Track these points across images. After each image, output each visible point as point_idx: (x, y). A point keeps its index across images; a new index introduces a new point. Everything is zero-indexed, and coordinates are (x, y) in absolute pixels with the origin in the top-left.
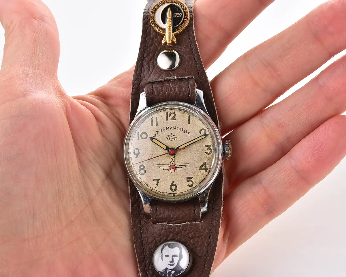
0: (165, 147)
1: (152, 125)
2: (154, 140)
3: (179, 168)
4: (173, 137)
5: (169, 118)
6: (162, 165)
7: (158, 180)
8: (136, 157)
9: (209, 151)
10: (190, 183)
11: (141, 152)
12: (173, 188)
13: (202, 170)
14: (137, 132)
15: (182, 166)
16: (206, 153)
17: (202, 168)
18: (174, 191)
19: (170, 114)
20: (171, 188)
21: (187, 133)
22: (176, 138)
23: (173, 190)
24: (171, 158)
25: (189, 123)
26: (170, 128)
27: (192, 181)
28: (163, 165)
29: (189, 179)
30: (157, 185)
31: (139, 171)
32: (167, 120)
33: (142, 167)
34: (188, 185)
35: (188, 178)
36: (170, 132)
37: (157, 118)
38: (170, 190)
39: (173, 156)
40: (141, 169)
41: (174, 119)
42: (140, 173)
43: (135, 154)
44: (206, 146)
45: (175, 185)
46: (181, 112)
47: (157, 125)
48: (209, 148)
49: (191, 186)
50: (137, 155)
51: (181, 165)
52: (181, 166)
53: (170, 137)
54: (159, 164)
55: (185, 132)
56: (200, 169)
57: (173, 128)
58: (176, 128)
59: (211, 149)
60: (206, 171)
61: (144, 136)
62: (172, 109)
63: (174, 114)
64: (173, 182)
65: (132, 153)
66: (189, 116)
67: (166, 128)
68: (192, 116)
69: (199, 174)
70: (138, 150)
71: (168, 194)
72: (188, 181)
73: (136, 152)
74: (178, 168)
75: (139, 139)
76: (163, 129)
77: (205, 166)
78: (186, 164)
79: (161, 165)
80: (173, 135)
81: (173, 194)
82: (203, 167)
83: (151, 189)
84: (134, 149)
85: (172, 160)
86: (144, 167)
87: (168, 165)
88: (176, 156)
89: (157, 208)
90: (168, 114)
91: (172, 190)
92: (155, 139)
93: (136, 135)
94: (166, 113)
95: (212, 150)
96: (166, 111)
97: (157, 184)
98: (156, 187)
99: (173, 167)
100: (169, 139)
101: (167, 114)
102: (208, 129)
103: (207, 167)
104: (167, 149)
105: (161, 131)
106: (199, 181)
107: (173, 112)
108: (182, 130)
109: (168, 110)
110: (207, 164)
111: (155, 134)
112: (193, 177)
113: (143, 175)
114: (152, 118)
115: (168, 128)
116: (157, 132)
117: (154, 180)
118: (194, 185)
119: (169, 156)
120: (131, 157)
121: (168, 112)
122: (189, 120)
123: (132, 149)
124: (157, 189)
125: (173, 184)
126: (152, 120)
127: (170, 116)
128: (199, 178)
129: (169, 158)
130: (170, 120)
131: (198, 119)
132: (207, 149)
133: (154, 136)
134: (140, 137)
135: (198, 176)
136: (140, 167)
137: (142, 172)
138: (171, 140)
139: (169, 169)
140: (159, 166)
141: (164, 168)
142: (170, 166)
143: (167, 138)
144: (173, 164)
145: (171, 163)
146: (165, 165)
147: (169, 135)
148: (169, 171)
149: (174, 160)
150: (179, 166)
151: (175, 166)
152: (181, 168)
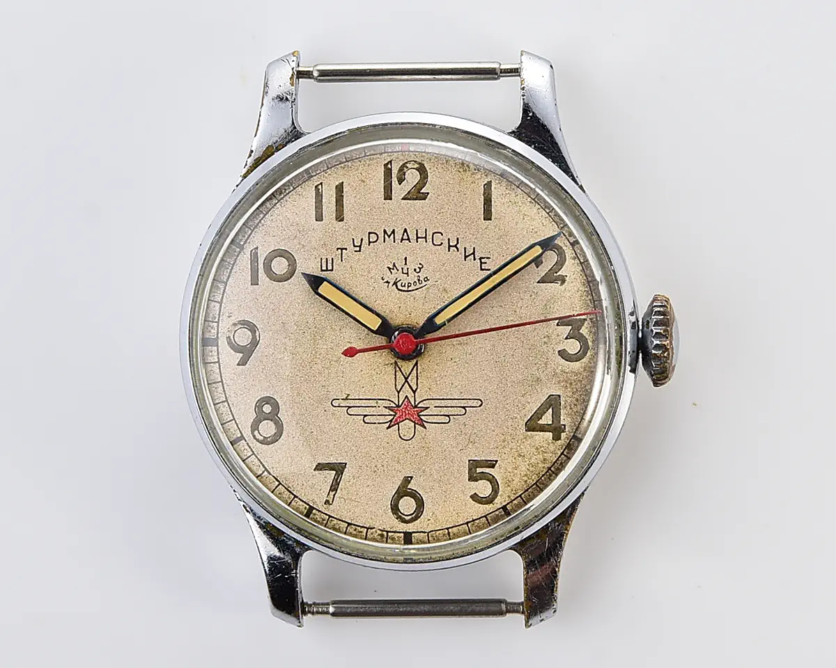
0: (375, 323)
1: (319, 218)
2: (325, 289)
3: (436, 419)
4: (413, 277)
5: (399, 190)
6: (358, 403)
7: (339, 469)
8: (243, 363)
9: (573, 347)
10: (484, 488)
11: (264, 339)
12: (407, 505)
13: (543, 429)
14: (249, 248)
15: (450, 411)
16: (563, 354)
17: (540, 422)
18: (411, 521)
20: (395, 509)
21: (478, 258)
23: (407, 518)
24: (399, 374)
25: (488, 216)
26: (398, 236)
27: (493, 481)
29: (477, 470)
30: (332, 493)
31: (255, 427)
32: (388, 196)
33: (267, 409)
34: (475, 497)
35: (474, 464)
36: (398, 251)
37: (340, 188)
38: (393, 517)
39: (411, 364)
40: (260, 418)
41: (417, 194)
42: (258, 436)
43: (236, 348)
44: (562, 322)
45: (414, 495)
47: (340, 218)
48: (575, 335)
49: (489, 500)
50: (246, 353)
52: (444, 411)
53: (400, 276)
54: (346, 399)
55: (466, 257)
56: (533, 425)
57: (413, 236)
58: (429, 238)
59: (581, 339)
60: (557, 438)
61: (280, 266)
62: (412, 149)
63: (422, 170)
64: (407, 480)
65: (223, 342)
66: (488, 186)
67: (381, 235)
68: (504, 184)
69: (526, 448)
70: (252, 328)
71: (382, 535)
72: (473, 478)
73: (244, 338)
74: (431, 419)
75: (255, 281)
76: (366, 241)
77: (556, 416)
78: (470, 403)
79: (351, 403)
80: (412, 266)
81: (405, 533)
82: (547, 419)
83: (303, 507)
84: (235, 325)
85: (406, 379)
86: (276, 407)
87: (387, 404)
88: (423, 363)
90: (395, 171)
91: (399, 518)
92: (328, 282)
93: (244, 260)
94: (386, 165)
95: (590, 344)
96: (385, 158)
97: (334, 487)
98: (327, 502)
99: (408, 413)
100: (395, 283)
101: (388, 172)
102: (573, 245)
103: (565, 420)
104: (386, 329)
105: (358, 249)
106: (525, 478)
107: (415, 162)
108: (455, 246)
109: (396, 154)
110: (563, 403)
111: (330, 262)
112: (496, 461)
113: (268, 443)
114: (320, 187)
115: (389, 236)
116: (342, 249)
117: (320, 467)
118: (501, 495)
119: (393, 361)
120: (218, 362)
121: (391, 162)
122: (488, 202)
123: (225, 325)
124: (332, 510)
125: (404, 490)
126: (319, 196)
127: (401, 181)
128: (523, 468)
129: (391, 369)
130: (402, 199)
131: (529, 199)
132: (566, 338)
133: (324, 268)
134: (261, 270)
135: (520, 456)
136: (259, 406)
137: (267, 428)
138: (404, 291)
139: (391, 421)
140: (347, 404)
141: (365, 416)
142: (394, 405)
143: (387, 282)
144: (406, 397)
145: (399, 392)
146: (373, 403)
147: (394, 265)
148: (387, 428)
149: (412, 379)
150: (436, 411)
151: (416, 406)
152: (446, 419)
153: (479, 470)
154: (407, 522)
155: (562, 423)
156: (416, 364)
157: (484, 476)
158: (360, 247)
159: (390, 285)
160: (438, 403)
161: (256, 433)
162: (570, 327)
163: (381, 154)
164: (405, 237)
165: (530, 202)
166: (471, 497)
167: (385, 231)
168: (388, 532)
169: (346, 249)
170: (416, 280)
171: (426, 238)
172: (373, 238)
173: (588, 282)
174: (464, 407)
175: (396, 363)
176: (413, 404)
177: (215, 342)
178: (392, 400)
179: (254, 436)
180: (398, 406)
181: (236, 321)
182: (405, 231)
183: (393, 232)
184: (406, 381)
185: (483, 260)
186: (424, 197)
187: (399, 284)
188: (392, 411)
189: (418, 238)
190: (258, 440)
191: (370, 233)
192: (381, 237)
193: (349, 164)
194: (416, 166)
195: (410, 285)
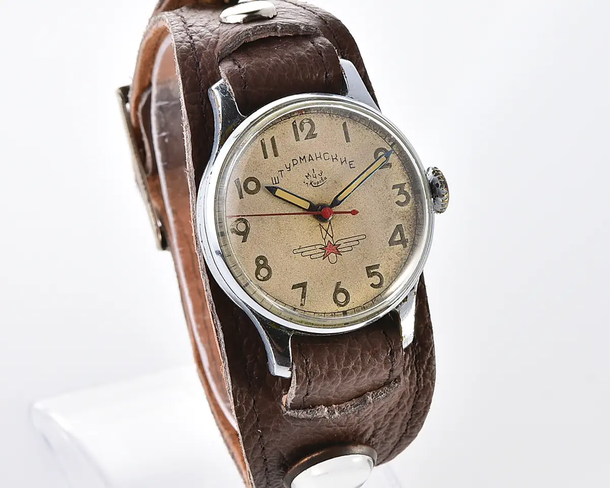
0: (307, 205)
1: (266, 157)
2: (278, 192)
3: (346, 249)
5: (302, 135)
6: (306, 249)
7: (303, 285)
8: (244, 240)
9: (402, 198)
10: (376, 280)
11: (252, 226)
12: (341, 297)
13: (398, 243)
15: (352, 244)
16: (398, 203)
17: (396, 240)
18: (345, 305)
19: (302, 126)
20: (336, 300)
21: (348, 162)
22: (326, 178)
23: (342, 304)
24: (323, 230)
25: (348, 140)
26: (307, 159)
27: (380, 276)
29: (371, 271)
30: (303, 299)
31: (257, 273)
32: (297, 139)
33: (261, 262)
35: (368, 268)
36: (307, 167)
37: (273, 140)
38: (336, 305)
39: (328, 223)
40: (259, 267)
41: (311, 135)
42: (260, 277)
43: (239, 233)
44: (394, 187)
45: (343, 291)
46: (324, 116)
47: (276, 155)
48: (402, 192)
49: (380, 285)
50: (244, 234)
51: (348, 240)
52: (349, 244)
53: (312, 179)
54: (300, 248)
55: (342, 163)
56: (392, 243)
57: (314, 158)
58: (322, 157)
59: (406, 193)
60: (405, 246)
61: (252, 186)
62: (304, 112)
63: (312, 124)
64: (338, 284)
66: (344, 125)
68: (352, 122)
69: (392, 255)
70: (245, 222)
71: (332, 315)
72: (370, 275)
73: (241, 227)
74: (343, 250)
75: (241, 197)
76: (292, 164)
77: (402, 235)
78: (360, 237)
79: (303, 250)
80: (317, 173)
81: (343, 312)
82: (398, 238)
83: (291, 309)
84: (236, 221)
85: (327, 232)
86: (265, 260)
87: (320, 246)
88: (334, 221)
90: (298, 125)
91: (338, 304)
92: (279, 188)
94: (293, 123)
95: (410, 195)
96: (292, 120)
97: (304, 296)
98: (302, 305)
99: (331, 249)
100: (311, 183)
101: (294, 126)
103: (407, 236)
105: (289, 169)
106: (395, 270)
107: (307, 119)
108: (336, 158)
109: (296, 117)
110: (404, 228)
111: (276, 179)
112: (379, 265)
113: (266, 280)
114: (263, 141)
115: (303, 160)
116: (281, 171)
117: (294, 287)
118: (385, 282)
119: (318, 224)
120: (231, 243)
121: (295, 121)
122: (346, 134)
123: (230, 223)
124: (305, 308)
125: (338, 290)
126: (263, 145)
127: (302, 130)
128: (393, 266)
129: (318, 228)
130: (305, 139)
131: (366, 127)
132: (398, 195)
133: (274, 183)
134: (243, 190)
135: (389, 259)
136: (257, 262)
137: (264, 272)
138: (316, 187)
139: (324, 255)
140: (300, 251)
141: (311, 255)
142: (323, 247)
143: (307, 183)
144: (329, 241)
145: (325, 239)
146: (314, 248)
147: (308, 174)
148: (323, 259)
149: (330, 232)
150: (345, 245)
151: (335, 245)
152: (350, 248)
154: (343, 306)
155: (406, 238)
157: (374, 273)
158: (290, 168)
159: (309, 184)
160: (345, 241)
161: (259, 276)
162: (399, 189)
163: (289, 118)
164: (311, 158)
165: (367, 129)
166: (371, 285)
167: (300, 158)
168: (335, 313)
169: (283, 170)
170: (320, 179)
171: (320, 157)
172: (295, 162)
173: (403, 164)
174: (358, 240)
175: (320, 224)
176: (332, 243)
178: (322, 243)
179: (258, 278)
180: (326, 247)
182: (310, 155)
183: (304, 157)
184: (327, 233)
185: (351, 163)
186: (315, 136)
187: (313, 183)
188: (323, 250)
189: (317, 158)
190: (260, 280)
191: (293, 160)
192: (299, 161)
193: (275, 126)
194: (308, 121)
195: (318, 183)
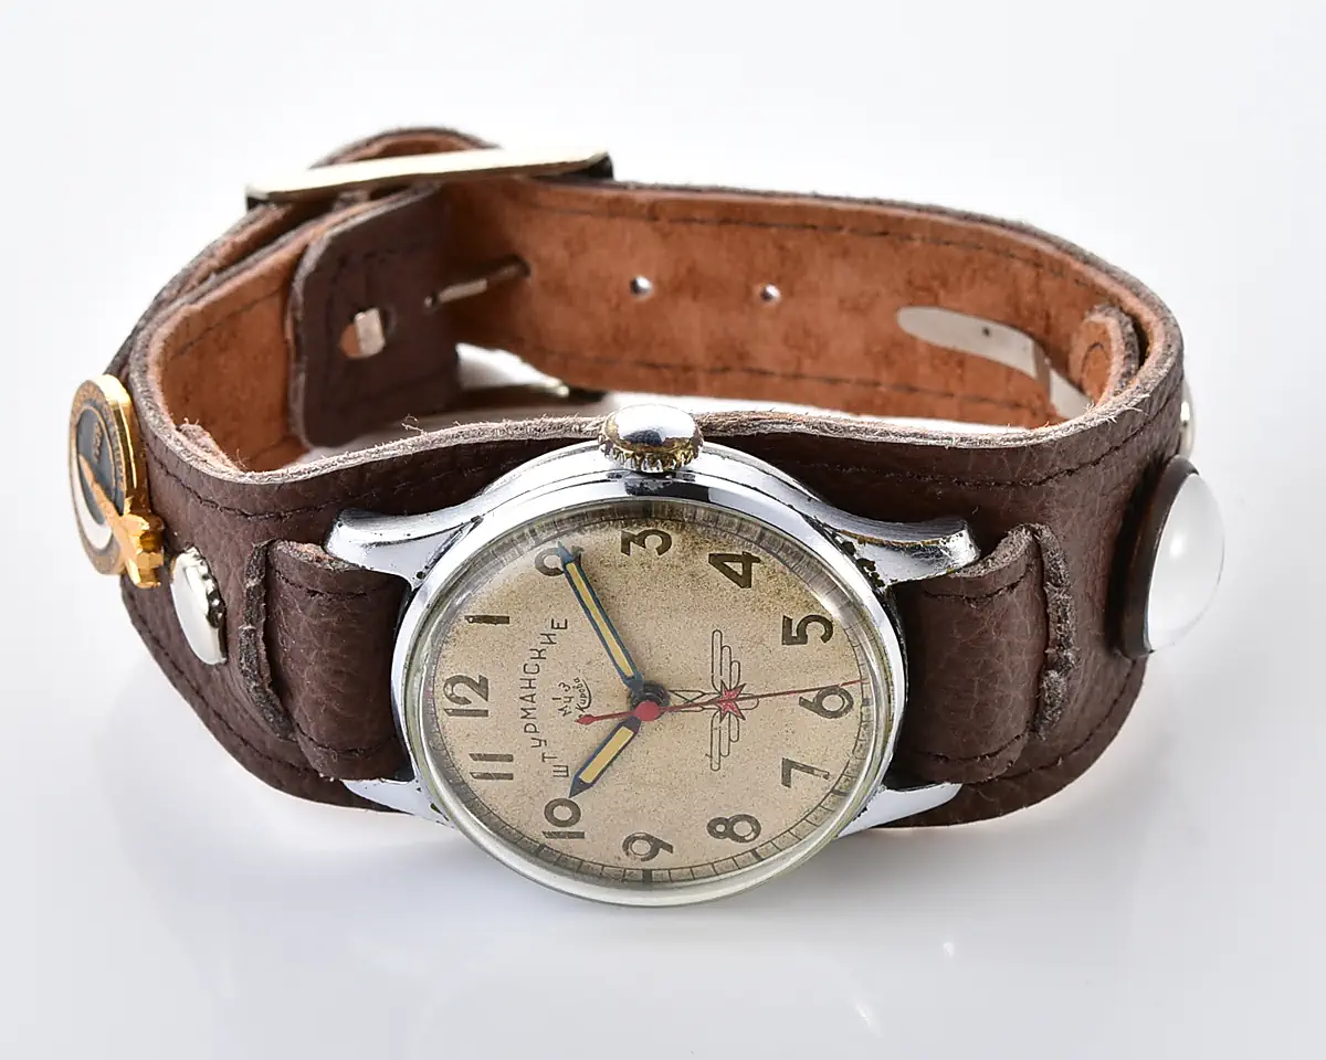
0: (625, 732)
1: (510, 777)
2: (586, 777)
3: (735, 674)
4: (574, 693)
5: (477, 702)
7: (788, 766)
8: (670, 848)
9: (654, 542)
10: (813, 631)
11: (644, 829)
12: (834, 703)
13: (748, 572)
14: (544, 840)
15: (726, 660)
16: (662, 550)
17: (740, 573)
18: (850, 700)
19: (456, 700)
20: (836, 714)
21: (553, 631)
22: (577, 680)
23: (847, 703)
24: (683, 708)
25: (506, 620)
26: (530, 705)
27: (808, 620)
28: (716, 742)
30: (816, 772)
31: (742, 839)
32: (485, 713)
33: (720, 828)
34: (825, 638)
35: (788, 639)
36: (546, 705)
37: (476, 757)
38: (845, 716)
39: (673, 696)
40: (729, 833)
41: (482, 686)
42: (751, 837)
43: (654, 853)
44: (626, 550)
45: (821, 696)
46: (444, 653)
47: (510, 758)
48: (641, 540)
49: (829, 625)
51: (717, 665)
52: (726, 666)
53: (573, 704)
54: (711, 757)
55: (552, 642)
56: (745, 581)
57: (530, 691)
58: (532, 676)
59: (645, 534)
60: (758, 560)
61: (563, 813)
62: (431, 689)
63: (454, 681)
64: (803, 702)
65: (647, 865)
66: (471, 619)
67: (527, 721)
69: (771, 585)
70: (631, 839)
71: (866, 726)
72: (802, 638)
73: (642, 848)
74: (735, 679)
75: (581, 835)
76: (534, 735)
77: (733, 558)
78: (717, 641)
80: (561, 693)
82: (738, 568)
83: (831, 799)
84: (627, 854)
85: (689, 701)
86: (719, 820)
87: (717, 720)
88: (671, 684)
89: (941, 757)
90: (455, 706)
91: (846, 711)
92: (579, 773)
94: (450, 714)
95: (651, 527)
96: (442, 714)
97: (810, 770)
98: (826, 777)
99: (727, 700)
100: (581, 709)
101: (456, 712)
103: (738, 551)
104: (632, 722)
105: (543, 743)
107: (445, 686)
108: (540, 652)
109: (437, 705)
110: (718, 552)
111: (557, 768)
112: (785, 617)
113: (759, 828)
114: (474, 774)
115: (529, 713)
116: (544, 757)
117: (786, 781)
118: (823, 613)
119: (670, 713)
120: (669, 870)
121: (445, 710)
122: (489, 619)
123: (627, 862)
124: (836, 772)
125: (817, 707)
126: (486, 776)
127: (466, 701)
128: (793, 591)
129: (678, 715)
130: (487, 700)
132: (644, 547)
133: (565, 774)
134: (568, 829)
135: (778, 594)
136: (718, 835)
137: (743, 828)
138: (590, 701)
139: (736, 716)
140: (716, 758)
141: (730, 740)
142: (719, 714)
144: (709, 701)
145: (704, 709)
146: (716, 733)
147: (561, 710)
148: (744, 719)
149: (690, 696)
150: (726, 673)
151: (720, 693)
152: (735, 665)
153: (794, 634)
154: (851, 703)
155: (741, 554)
156: (673, 692)
157: (801, 628)
158: (540, 741)
160: (717, 671)
161: (747, 838)
162: (632, 543)
163: (437, 718)
164: (530, 698)
166: (825, 641)
167: (524, 717)
168: (862, 721)
169: (543, 753)
170: (577, 690)
171: (530, 680)
172: (530, 728)
174: (722, 649)
177: (647, 873)
179: (751, 840)
180: (720, 709)
181: (624, 853)
182: (522, 698)
183: (524, 709)
185: (556, 626)
186: (484, 680)
187: (582, 705)
188: (725, 715)
189: (530, 687)
190: (755, 837)
191: (526, 731)
192: (532, 721)
193: (448, 748)
194: (449, 686)
195: (583, 696)
